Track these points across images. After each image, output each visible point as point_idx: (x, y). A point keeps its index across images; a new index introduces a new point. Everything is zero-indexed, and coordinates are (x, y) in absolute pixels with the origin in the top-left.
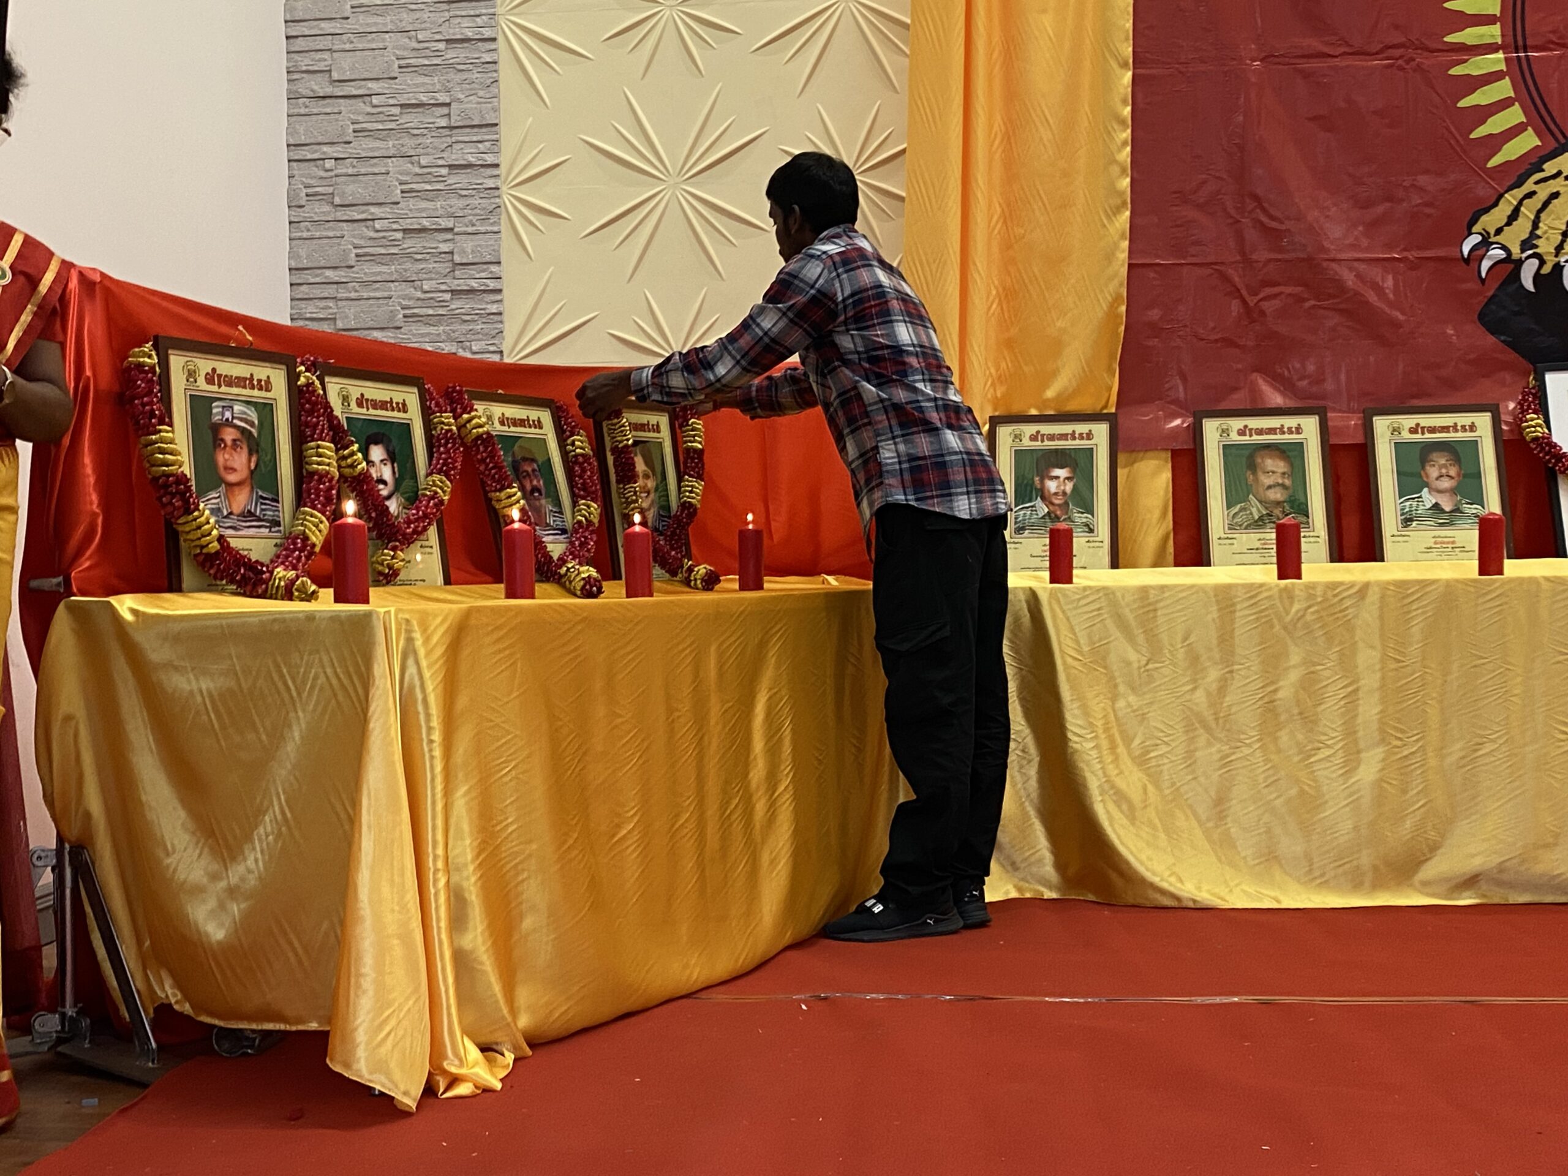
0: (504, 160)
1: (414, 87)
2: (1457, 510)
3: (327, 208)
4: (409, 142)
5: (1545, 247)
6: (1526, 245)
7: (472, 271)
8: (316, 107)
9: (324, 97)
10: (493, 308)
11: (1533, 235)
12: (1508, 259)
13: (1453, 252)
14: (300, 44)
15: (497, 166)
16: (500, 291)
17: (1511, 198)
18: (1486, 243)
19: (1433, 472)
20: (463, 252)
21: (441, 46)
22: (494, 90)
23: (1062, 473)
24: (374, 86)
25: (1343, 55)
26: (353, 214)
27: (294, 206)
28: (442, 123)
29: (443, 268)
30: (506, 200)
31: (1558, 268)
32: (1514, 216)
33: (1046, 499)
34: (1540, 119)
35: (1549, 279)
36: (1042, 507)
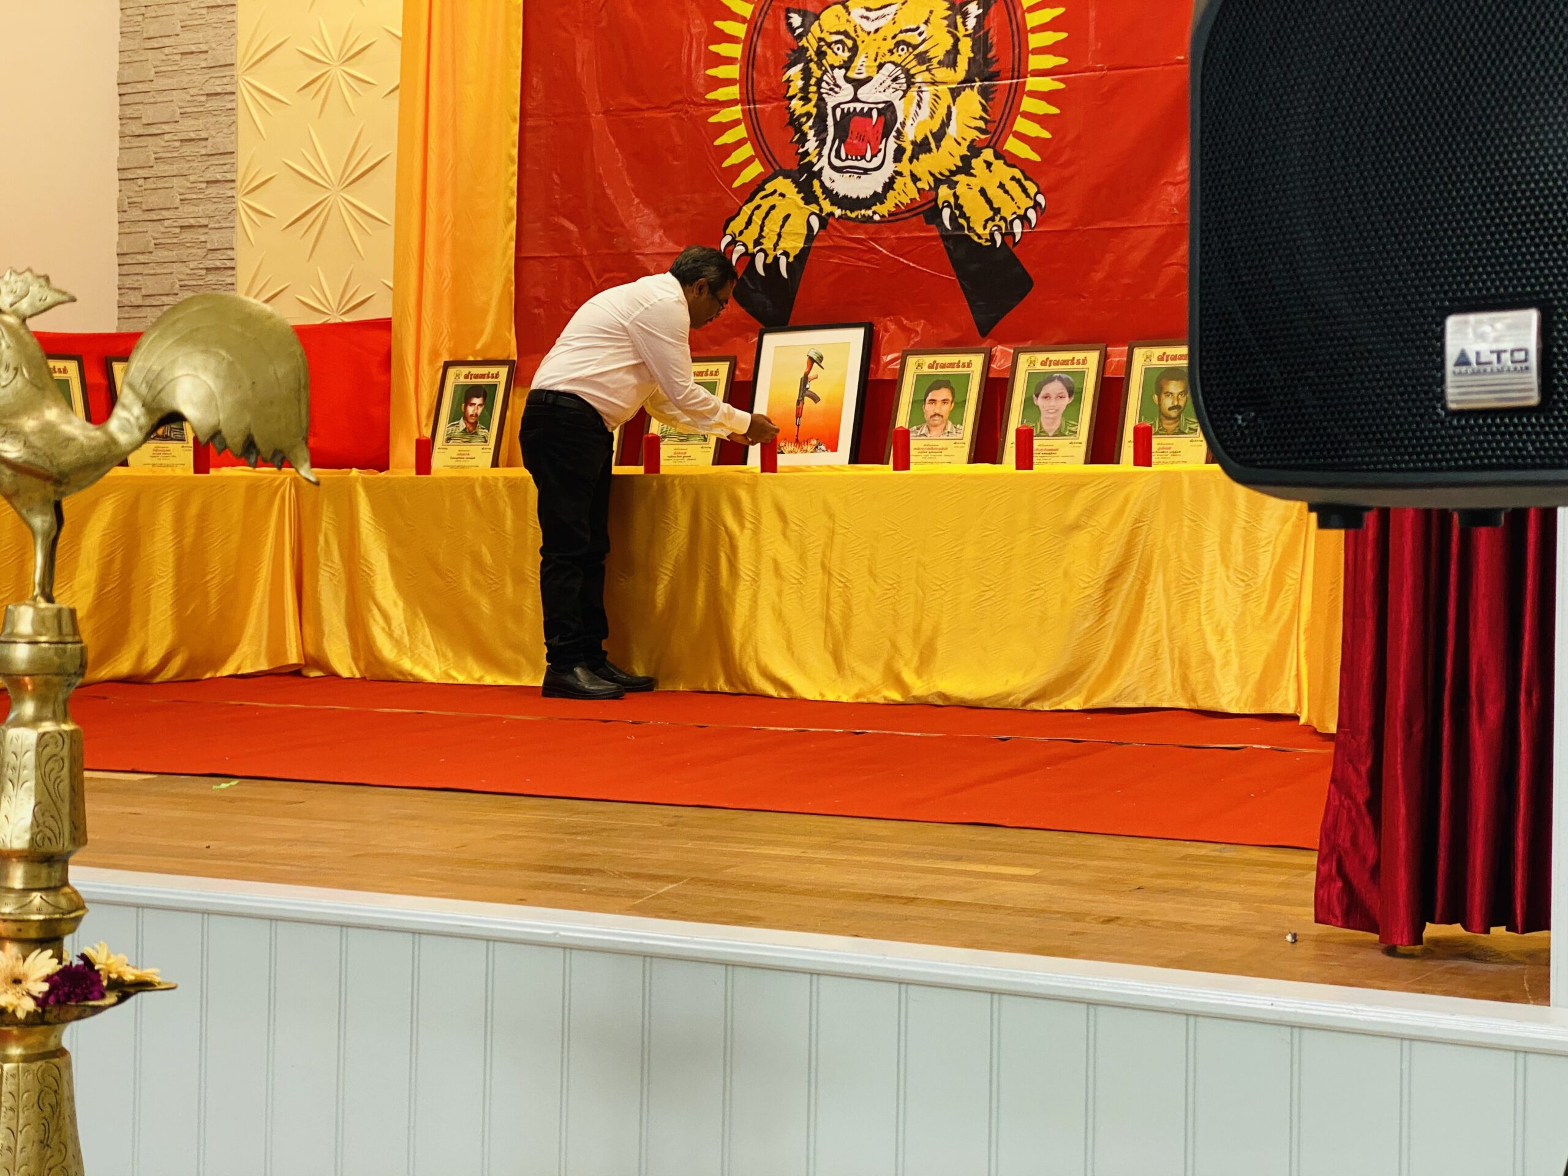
0: (239, 177)
1: (188, 127)
3: (139, 212)
4: (187, 166)
5: (768, 244)
6: (757, 242)
7: (218, 255)
8: (136, 142)
9: (139, 136)
10: (230, 280)
11: (761, 236)
12: (746, 253)
14: (127, 99)
15: (233, 181)
16: (233, 268)
17: (747, 210)
18: (734, 242)
20: (212, 241)
21: (203, 98)
22: (233, 128)
23: (477, 401)
24: (166, 128)
25: (648, 109)
26: (153, 216)
27: (121, 211)
28: (203, 152)
29: (201, 252)
30: (240, 205)
31: (776, 259)
32: (749, 223)
33: (466, 419)
34: (763, 152)
35: (772, 267)
36: (462, 425)
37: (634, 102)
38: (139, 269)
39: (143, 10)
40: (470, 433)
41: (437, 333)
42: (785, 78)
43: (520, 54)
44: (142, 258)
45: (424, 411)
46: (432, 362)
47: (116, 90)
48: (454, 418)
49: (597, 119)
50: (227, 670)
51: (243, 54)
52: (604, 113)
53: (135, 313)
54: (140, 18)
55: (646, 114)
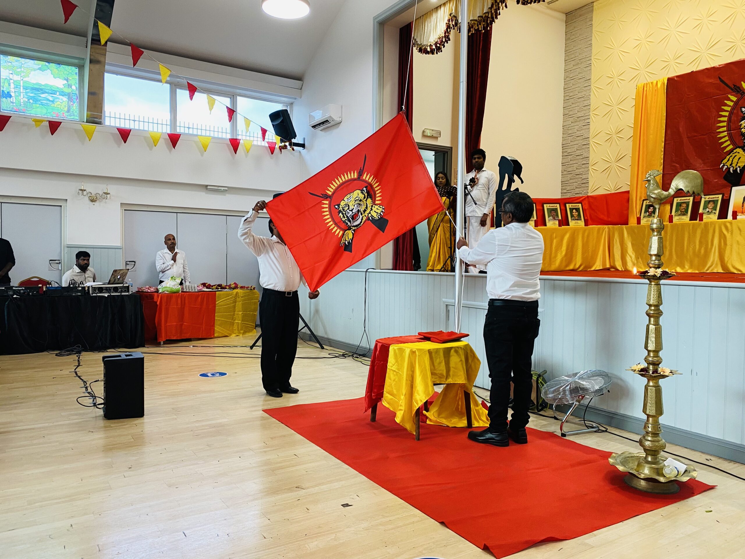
0: (590, 162)
1: (578, 152)
2: (712, 212)
3: (566, 172)
4: (577, 161)
5: (734, 165)
6: (731, 165)
7: (584, 180)
8: (566, 157)
10: (587, 185)
11: (732, 163)
12: (728, 167)
13: (719, 167)
14: (564, 148)
16: (588, 183)
17: (728, 157)
18: (724, 165)
19: (710, 205)
20: (583, 177)
21: (582, 146)
22: (589, 152)
23: (652, 208)
24: (573, 153)
25: (700, 136)
26: (570, 173)
27: (562, 172)
28: (581, 157)
29: (581, 180)
30: (590, 169)
31: (736, 169)
32: (729, 160)
33: (649, 212)
34: (733, 142)
35: (735, 171)
36: (648, 214)
37: (696, 134)
38: (566, 185)
39: (568, 128)
40: (650, 216)
41: (641, 193)
42: (740, 124)
43: (665, 127)
44: (566, 182)
45: (638, 211)
46: (640, 200)
47: (561, 146)
48: (645, 212)
49: (685, 140)
50: (593, 269)
51: (591, 135)
52: (687, 138)
53: (565, 194)
54: (567, 130)
55: (699, 137)
